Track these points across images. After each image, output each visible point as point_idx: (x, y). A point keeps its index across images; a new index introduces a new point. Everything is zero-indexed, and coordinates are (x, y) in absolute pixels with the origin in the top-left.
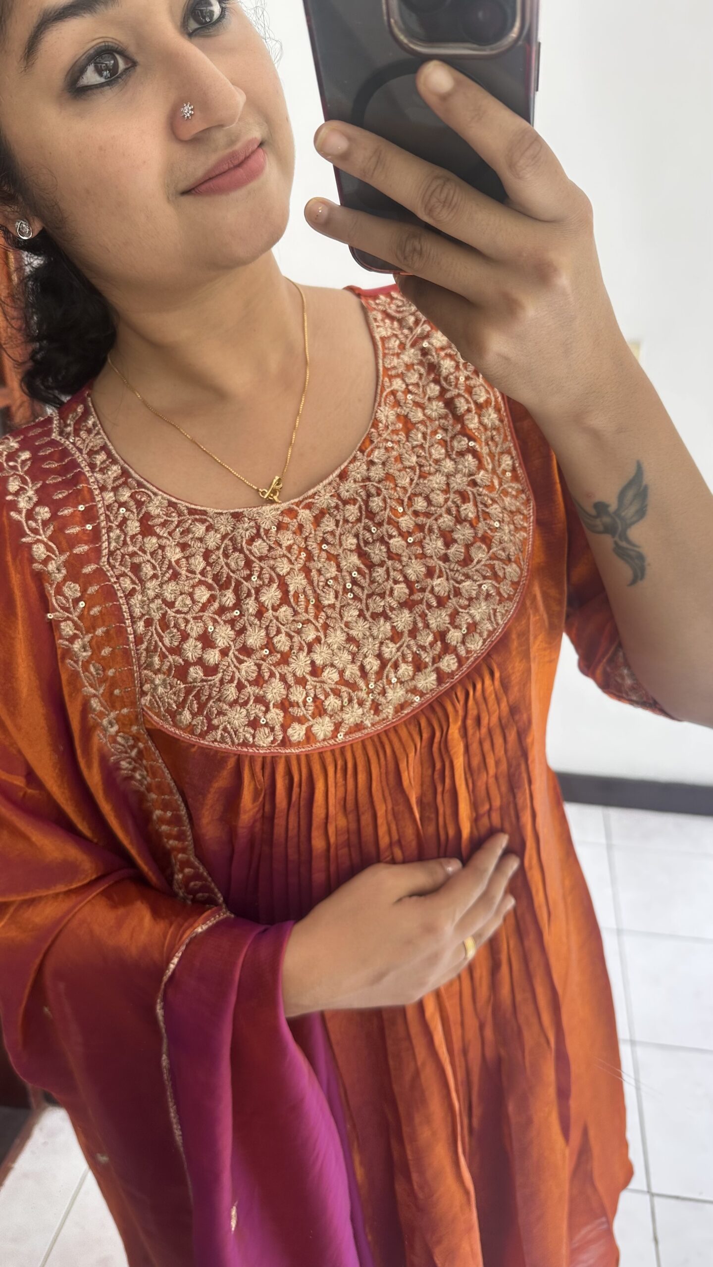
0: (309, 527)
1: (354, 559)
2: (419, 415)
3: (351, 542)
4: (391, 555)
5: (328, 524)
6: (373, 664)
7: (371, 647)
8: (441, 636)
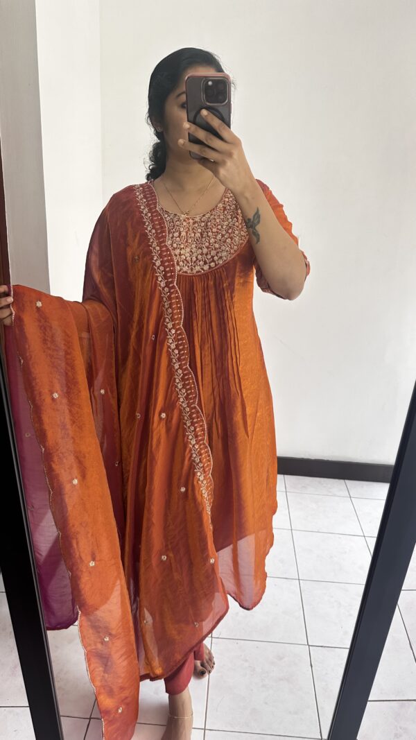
0: (191, 224)
1: (199, 235)
2: (228, 208)
3: (199, 230)
4: (208, 236)
5: (196, 225)
6: (194, 259)
7: (195, 254)
8: (213, 257)
